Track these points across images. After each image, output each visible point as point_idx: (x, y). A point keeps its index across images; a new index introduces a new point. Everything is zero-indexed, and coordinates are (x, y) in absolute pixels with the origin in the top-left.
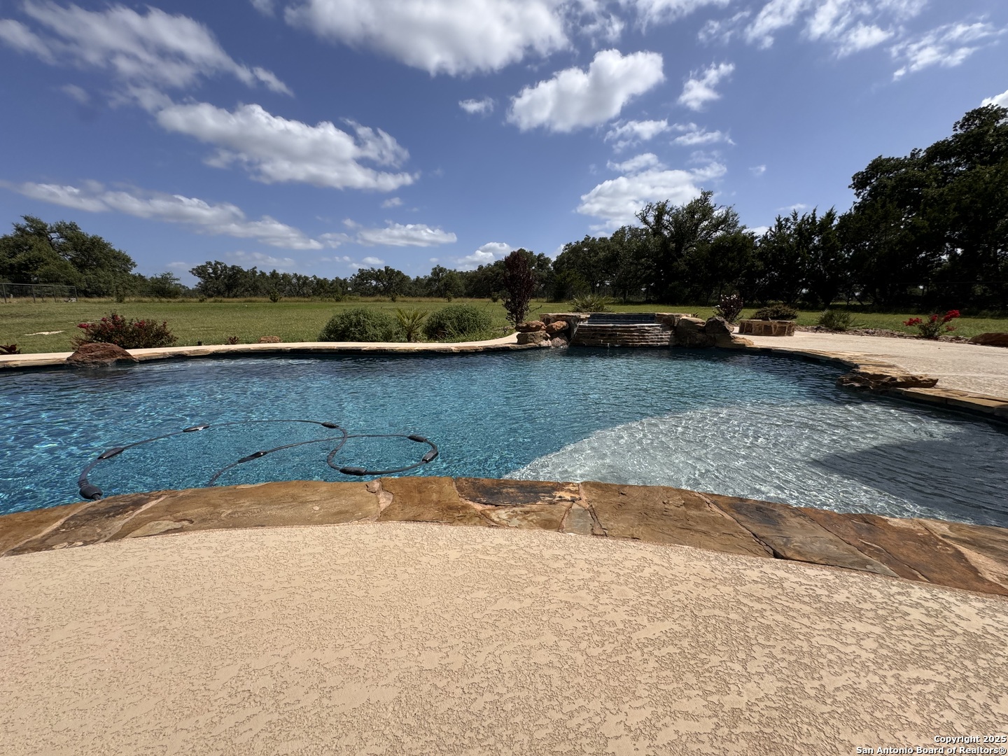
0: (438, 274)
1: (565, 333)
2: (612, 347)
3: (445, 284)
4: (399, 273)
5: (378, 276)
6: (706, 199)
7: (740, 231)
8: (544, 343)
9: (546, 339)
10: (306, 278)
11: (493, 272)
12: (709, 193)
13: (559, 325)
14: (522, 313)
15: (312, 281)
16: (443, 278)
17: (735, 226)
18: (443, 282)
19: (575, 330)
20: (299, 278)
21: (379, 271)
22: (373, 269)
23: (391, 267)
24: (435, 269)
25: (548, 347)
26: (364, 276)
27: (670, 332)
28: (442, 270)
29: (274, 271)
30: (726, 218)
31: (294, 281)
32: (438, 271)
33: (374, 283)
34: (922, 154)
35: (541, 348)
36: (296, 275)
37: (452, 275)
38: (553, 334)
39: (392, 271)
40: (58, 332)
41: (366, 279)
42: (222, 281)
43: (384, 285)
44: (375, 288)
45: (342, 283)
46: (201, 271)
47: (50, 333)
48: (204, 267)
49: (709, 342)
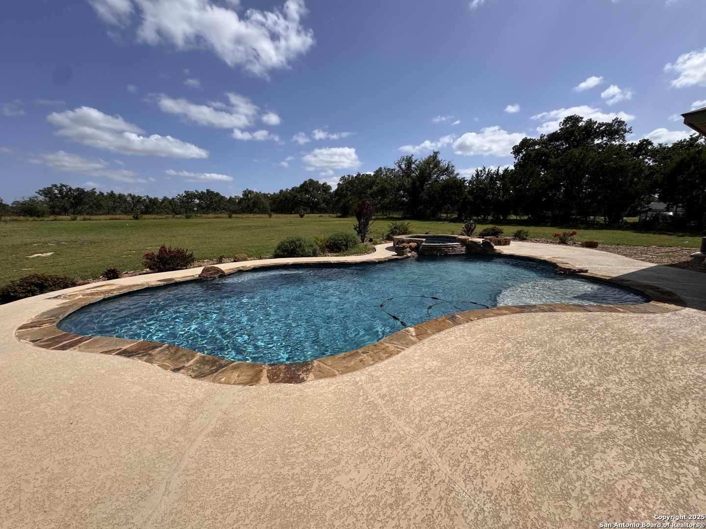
0: (248, 195)
1: (416, 249)
2: (441, 255)
3: (254, 203)
4: (218, 194)
5: (201, 197)
6: (436, 156)
7: (455, 177)
8: (409, 255)
9: (409, 252)
10: (140, 198)
11: (292, 195)
12: (437, 153)
13: (414, 245)
14: (364, 233)
15: (145, 200)
16: (251, 198)
17: (453, 173)
18: (252, 201)
19: (420, 247)
20: (133, 197)
21: (202, 192)
22: (197, 191)
23: (212, 190)
24: (245, 191)
25: (410, 257)
26: (190, 196)
27: (465, 247)
28: (250, 192)
29: (112, 192)
30: (447, 168)
31: (129, 199)
32: (247, 193)
33: (197, 201)
34: (545, 137)
37: (258, 196)
38: (412, 249)
39: (212, 192)
40: (49, 254)
41: (191, 198)
42: (68, 200)
43: (206, 203)
44: (198, 205)
45: (172, 202)
46: (47, 192)
47: (44, 255)
48: (50, 188)
49: (484, 252)
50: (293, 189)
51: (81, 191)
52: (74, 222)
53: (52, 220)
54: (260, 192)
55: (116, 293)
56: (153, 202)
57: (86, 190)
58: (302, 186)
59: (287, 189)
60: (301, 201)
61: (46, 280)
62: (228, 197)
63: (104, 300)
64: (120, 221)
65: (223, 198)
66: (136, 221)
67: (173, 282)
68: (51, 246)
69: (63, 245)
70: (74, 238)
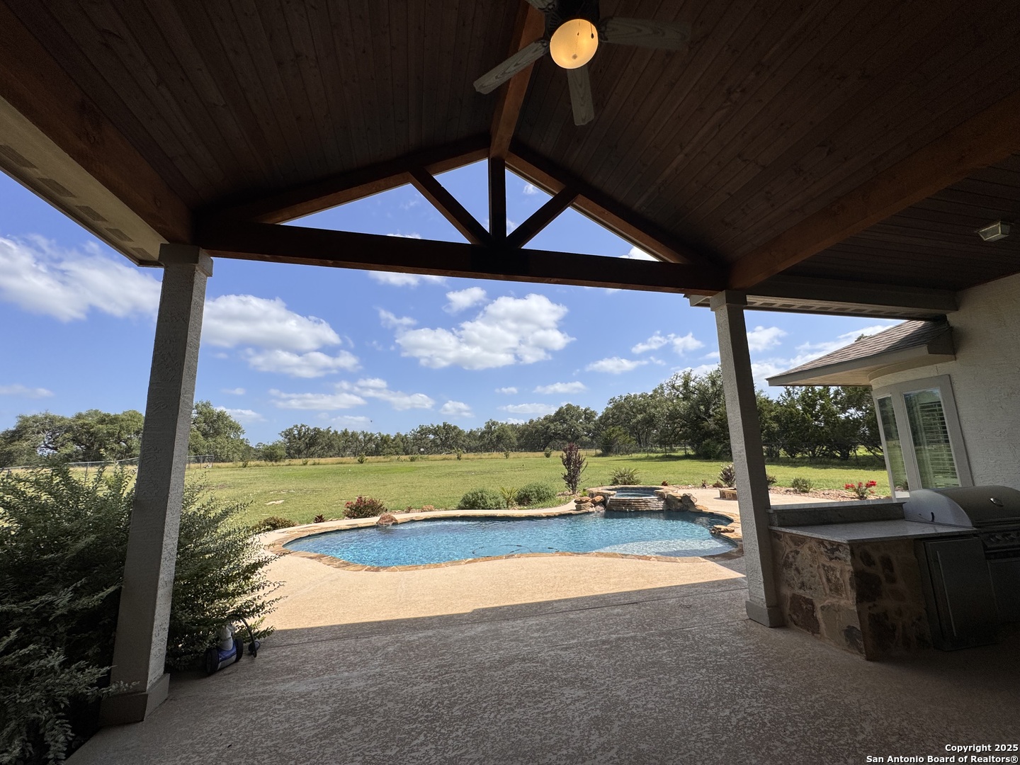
0: (491, 427)
1: (603, 503)
2: (630, 511)
3: (497, 436)
4: (455, 428)
5: (436, 432)
8: (591, 510)
9: (592, 507)
10: (372, 435)
13: (598, 498)
14: (575, 483)
15: (376, 438)
16: (495, 431)
18: (495, 435)
19: (608, 501)
20: (365, 435)
21: (438, 426)
22: (432, 426)
23: (449, 423)
24: (489, 422)
25: (593, 512)
26: (424, 432)
27: (663, 502)
28: (495, 424)
29: (346, 430)
31: (361, 437)
32: (490, 425)
33: (431, 437)
35: (588, 513)
36: (363, 432)
37: (504, 428)
38: (595, 504)
39: (449, 426)
40: (281, 502)
41: (425, 434)
42: (304, 441)
43: (441, 439)
44: (433, 441)
45: (404, 439)
46: (288, 434)
47: (277, 502)
48: (291, 429)
49: (685, 508)
50: (546, 418)
51: (317, 431)
52: (304, 467)
53: (286, 465)
54: (507, 423)
55: (317, 532)
56: (385, 440)
57: (322, 430)
58: (558, 413)
59: (539, 418)
60: (555, 434)
61: (278, 522)
62: (467, 430)
63: (309, 536)
64: (345, 465)
65: (460, 433)
66: (360, 465)
67: (356, 527)
68: (283, 494)
69: (292, 493)
70: (301, 486)
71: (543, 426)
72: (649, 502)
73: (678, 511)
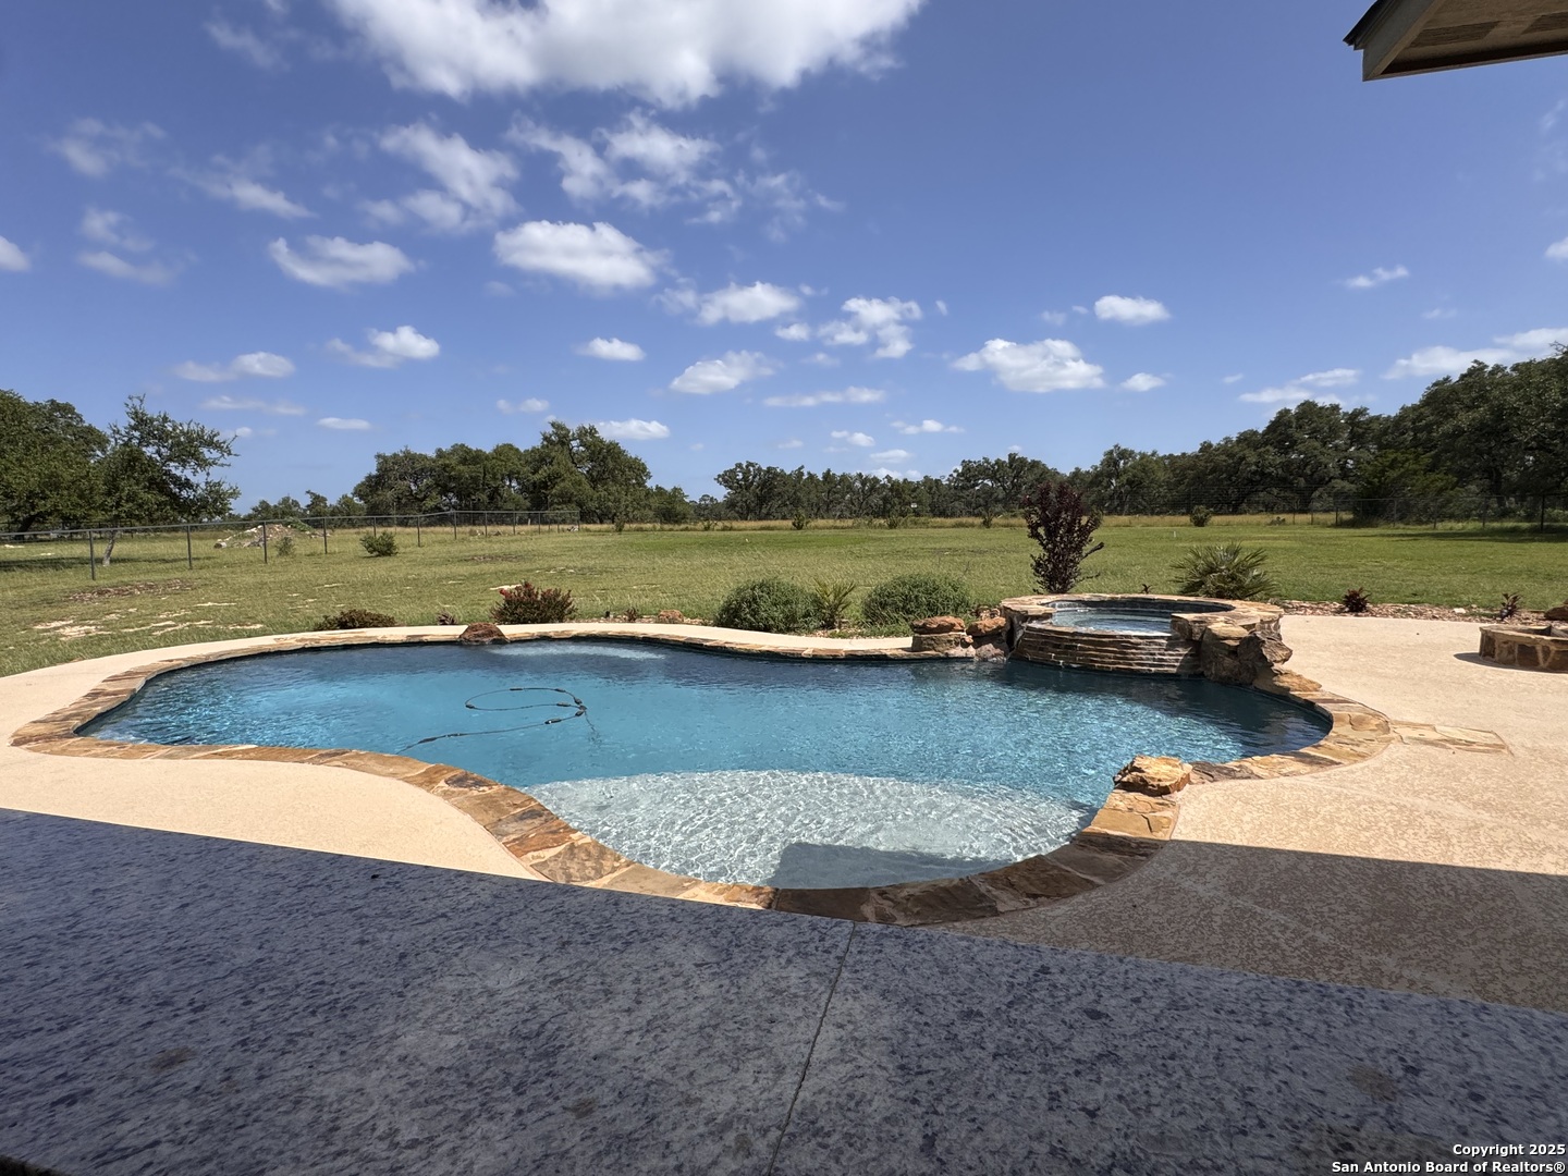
0: (1116, 464)
1: (1004, 637)
3: (1130, 482)
4: (1035, 464)
5: (995, 473)
8: (958, 652)
9: (964, 645)
13: (987, 622)
16: (1126, 470)
19: (1020, 635)
21: (998, 462)
22: (986, 460)
24: (1111, 452)
25: (968, 660)
26: (970, 473)
27: (1183, 651)
28: (1125, 454)
32: (1115, 458)
35: (948, 659)
37: (1147, 463)
38: (980, 638)
39: (1023, 460)
41: (976, 478)
42: (754, 491)
46: (727, 479)
48: (733, 471)
49: (1245, 676)
54: (1154, 454)
56: (899, 489)
57: (785, 471)
62: (1064, 470)
66: (799, 532)
71: (1231, 456)
72: (1135, 646)
73: (1224, 682)
